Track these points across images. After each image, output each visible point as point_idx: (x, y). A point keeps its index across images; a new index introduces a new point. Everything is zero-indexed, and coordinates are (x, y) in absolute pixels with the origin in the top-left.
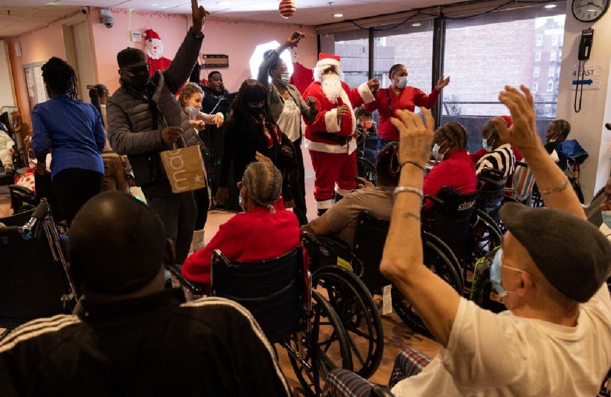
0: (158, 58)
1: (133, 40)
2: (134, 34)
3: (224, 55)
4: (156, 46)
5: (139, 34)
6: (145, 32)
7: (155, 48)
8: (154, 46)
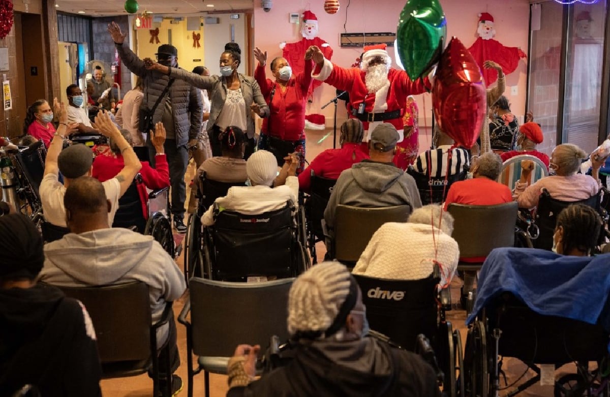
0: (312, 38)
1: (291, 22)
2: (293, 16)
3: (390, 33)
4: (311, 26)
5: (297, 16)
6: (303, 14)
7: (310, 28)
8: (309, 26)
